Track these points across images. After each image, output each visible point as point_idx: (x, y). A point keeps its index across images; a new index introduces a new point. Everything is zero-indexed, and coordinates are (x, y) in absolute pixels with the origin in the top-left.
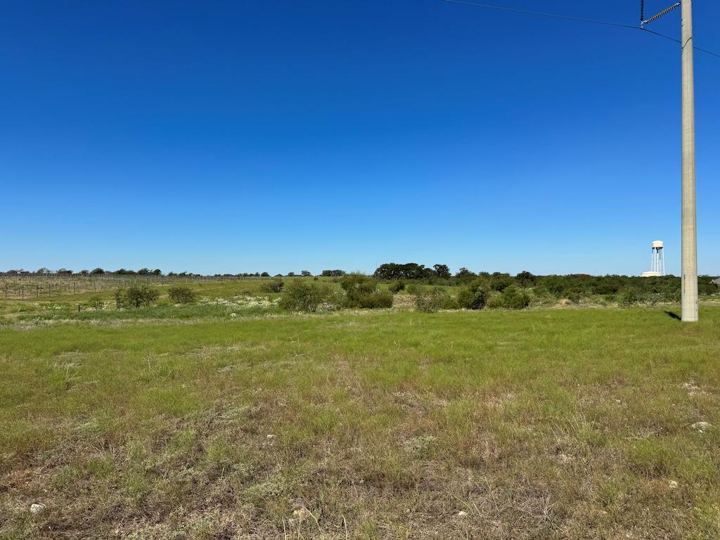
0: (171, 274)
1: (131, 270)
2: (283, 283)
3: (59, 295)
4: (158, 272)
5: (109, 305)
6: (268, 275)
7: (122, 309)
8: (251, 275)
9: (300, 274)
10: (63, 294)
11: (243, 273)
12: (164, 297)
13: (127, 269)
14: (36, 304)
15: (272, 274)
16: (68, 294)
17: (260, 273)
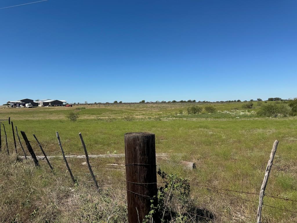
0: (199, 102)
1: (185, 100)
2: (253, 104)
3: (166, 110)
4: (194, 101)
5: (185, 113)
6: (240, 101)
7: (190, 115)
8: (232, 101)
9: (256, 100)
10: (167, 109)
11: (228, 100)
12: (204, 110)
13: (184, 100)
14: (161, 112)
15: (242, 101)
16: (169, 109)
17: (237, 100)
